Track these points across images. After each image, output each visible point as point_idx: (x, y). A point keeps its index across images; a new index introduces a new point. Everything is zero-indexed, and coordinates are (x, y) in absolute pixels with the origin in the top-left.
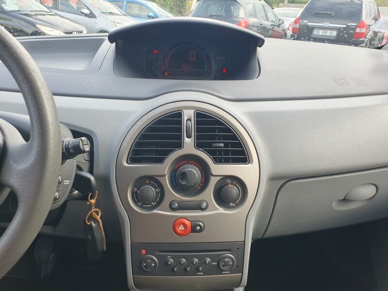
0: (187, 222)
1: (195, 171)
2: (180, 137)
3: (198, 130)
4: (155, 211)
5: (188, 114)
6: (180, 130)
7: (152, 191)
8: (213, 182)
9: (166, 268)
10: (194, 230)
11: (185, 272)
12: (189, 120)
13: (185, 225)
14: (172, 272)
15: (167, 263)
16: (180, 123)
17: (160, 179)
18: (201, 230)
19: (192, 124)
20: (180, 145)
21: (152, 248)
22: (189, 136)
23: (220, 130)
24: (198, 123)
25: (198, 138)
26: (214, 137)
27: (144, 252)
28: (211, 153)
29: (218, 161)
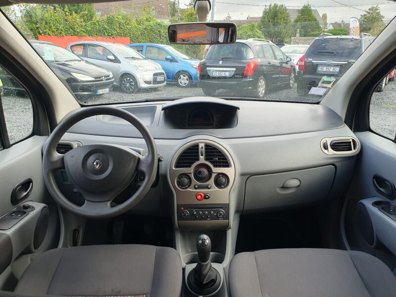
0: (202, 194)
1: (205, 171)
2: (198, 156)
3: (206, 152)
4: (187, 189)
5: (202, 145)
6: (198, 153)
7: (186, 180)
8: (214, 176)
9: (193, 217)
10: (205, 198)
11: (202, 219)
12: (202, 148)
13: (201, 195)
14: (196, 219)
15: (193, 214)
16: (198, 149)
17: (189, 175)
18: (208, 198)
19: (204, 150)
20: (198, 159)
21: (187, 206)
22: (202, 155)
23: (216, 152)
24: (206, 149)
25: (206, 156)
26: (214, 156)
27: (182, 208)
28: (212, 163)
29: (215, 166)
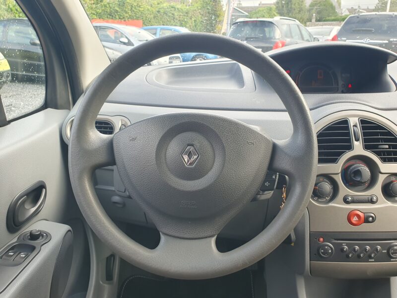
0: (361, 215)
1: (365, 170)
2: (349, 141)
3: (364, 134)
4: (331, 204)
5: (353, 121)
6: (348, 134)
7: (327, 187)
8: (381, 179)
9: (343, 255)
10: (366, 220)
11: (358, 258)
12: (355, 126)
13: (358, 216)
14: (347, 258)
15: (342, 250)
16: (347, 128)
17: (333, 176)
18: (374, 220)
19: (359, 130)
20: (350, 148)
21: (328, 236)
22: (357, 140)
23: (382, 134)
24: (363, 128)
25: (365, 141)
26: (378, 140)
27: (321, 239)
28: (378, 154)
29: (384, 160)
